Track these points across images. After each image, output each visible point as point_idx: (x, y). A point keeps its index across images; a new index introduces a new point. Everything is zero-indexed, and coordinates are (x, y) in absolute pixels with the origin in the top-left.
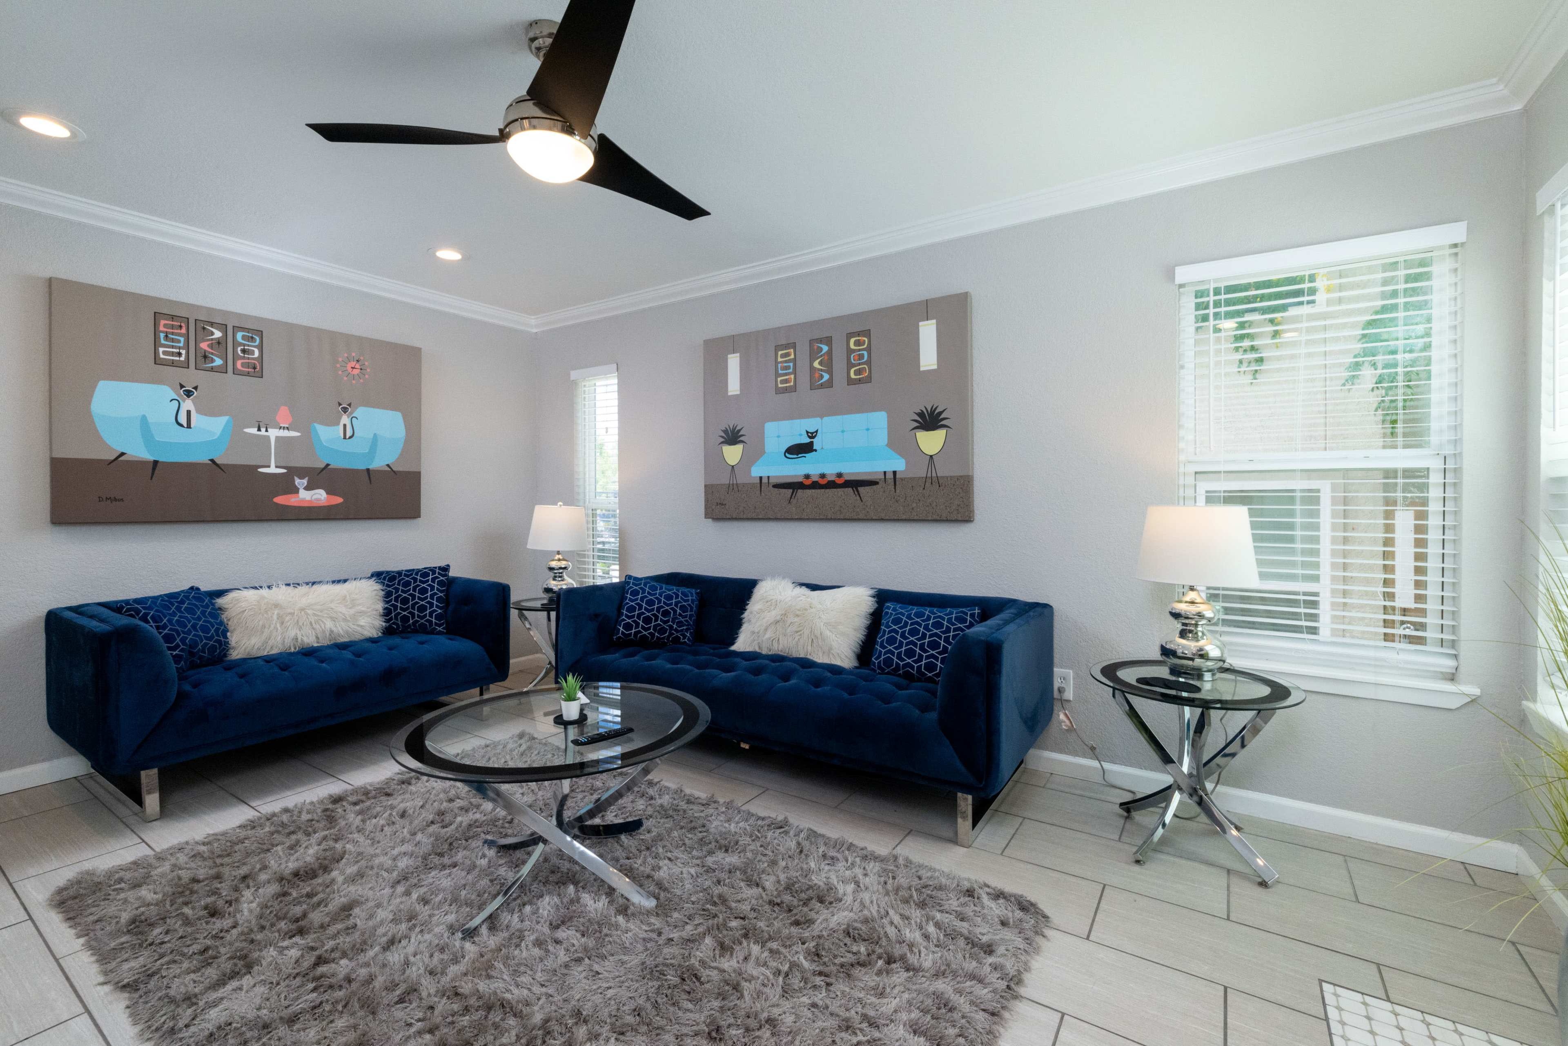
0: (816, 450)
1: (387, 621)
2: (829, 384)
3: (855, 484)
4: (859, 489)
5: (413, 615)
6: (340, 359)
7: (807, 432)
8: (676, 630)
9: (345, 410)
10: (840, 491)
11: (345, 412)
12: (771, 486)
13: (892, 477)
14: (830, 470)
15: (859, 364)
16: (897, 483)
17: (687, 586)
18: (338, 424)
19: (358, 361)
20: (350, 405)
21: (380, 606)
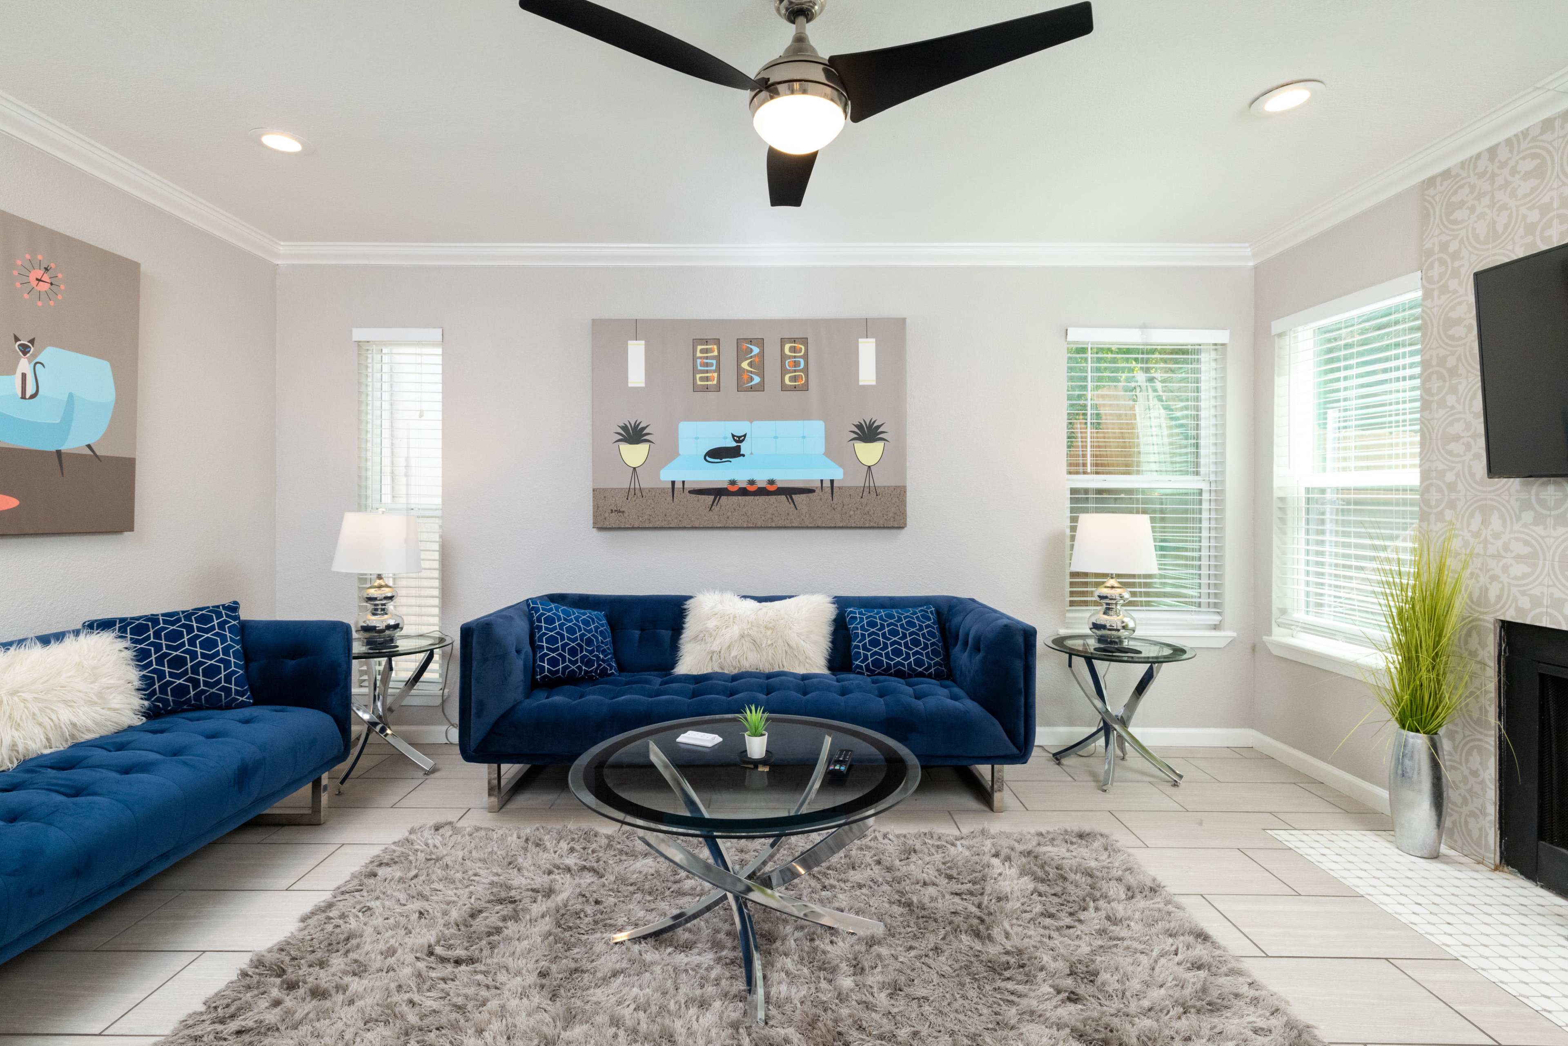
0: (743, 455)
1: (148, 698)
2: (761, 387)
3: (789, 492)
4: (794, 496)
5: (196, 683)
6: (19, 262)
7: (733, 436)
8: (603, 661)
9: (25, 350)
10: (773, 498)
11: (25, 353)
12: (686, 491)
13: (829, 485)
14: (762, 477)
15: (795, 371)
16: (835, 491)
17: (594, 609)
18: (13, 372)
19: (46, 269)
20: (32, 341)
21: (133, 675)
